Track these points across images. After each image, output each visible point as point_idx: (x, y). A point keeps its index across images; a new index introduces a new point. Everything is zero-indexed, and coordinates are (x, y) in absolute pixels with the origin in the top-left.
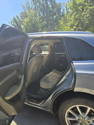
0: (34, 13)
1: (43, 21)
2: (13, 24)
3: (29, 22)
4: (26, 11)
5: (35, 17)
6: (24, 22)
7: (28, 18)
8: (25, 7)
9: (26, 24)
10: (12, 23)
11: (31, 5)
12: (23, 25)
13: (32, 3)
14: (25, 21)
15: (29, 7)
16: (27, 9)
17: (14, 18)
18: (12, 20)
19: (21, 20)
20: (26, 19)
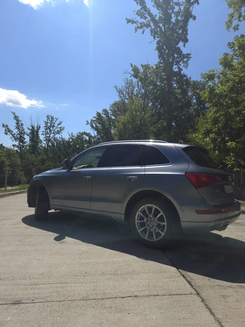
0: (141, 104)
1: (158, 120)
2: (94, 126)
3: (129, 122)
4: (126, 100)
5: (143, 113)
6: (119, 122)
7: (127, 114)
8: (124, 92)
9: (121, 126)
10: (94, 124)
11: (136, 88)
12: (115, 128)
13: (138, 84)
14: (120, 120)
15: (132, 93)
16: (127, 97)
17: (99, 114)
18: (94, 119)
19: (113, 117)
20: (122, 117)
